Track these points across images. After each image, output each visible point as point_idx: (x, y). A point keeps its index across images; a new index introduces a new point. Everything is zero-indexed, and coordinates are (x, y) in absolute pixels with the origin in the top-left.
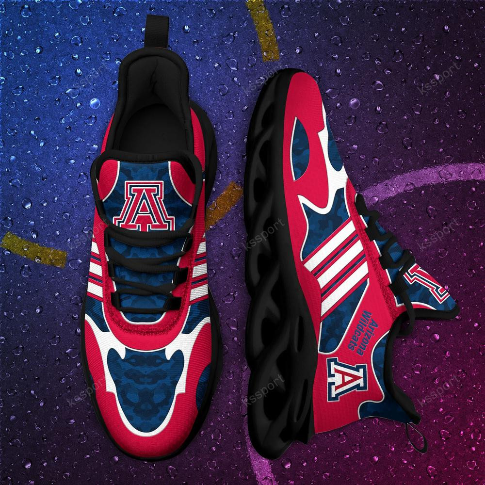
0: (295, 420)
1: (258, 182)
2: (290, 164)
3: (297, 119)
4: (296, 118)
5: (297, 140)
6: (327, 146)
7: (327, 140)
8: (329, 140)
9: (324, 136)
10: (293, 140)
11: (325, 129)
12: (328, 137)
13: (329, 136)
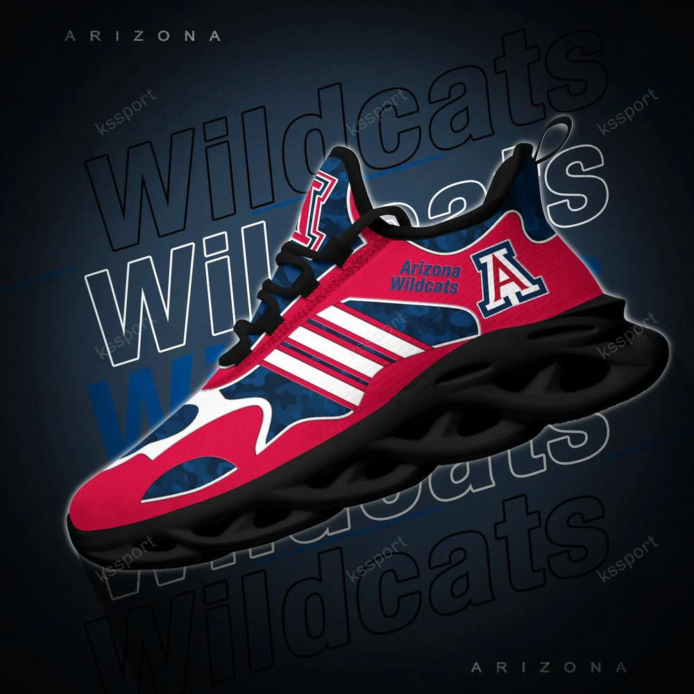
0: (595, 331)
1: (259, 523)
2: (215, 484)
3: (143, 499)
4: (143, 501)
5: (175, 487)
6: (166, 439)
7: (158, 442)
8: (156, 440)
9: (154, 450)
10: (176, 493)
11: (142, 453)
12: (153, 443)
13: (150, 442)
